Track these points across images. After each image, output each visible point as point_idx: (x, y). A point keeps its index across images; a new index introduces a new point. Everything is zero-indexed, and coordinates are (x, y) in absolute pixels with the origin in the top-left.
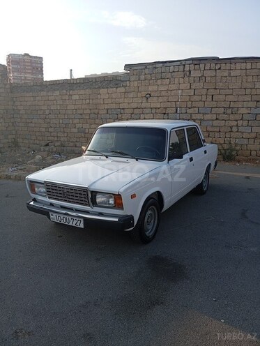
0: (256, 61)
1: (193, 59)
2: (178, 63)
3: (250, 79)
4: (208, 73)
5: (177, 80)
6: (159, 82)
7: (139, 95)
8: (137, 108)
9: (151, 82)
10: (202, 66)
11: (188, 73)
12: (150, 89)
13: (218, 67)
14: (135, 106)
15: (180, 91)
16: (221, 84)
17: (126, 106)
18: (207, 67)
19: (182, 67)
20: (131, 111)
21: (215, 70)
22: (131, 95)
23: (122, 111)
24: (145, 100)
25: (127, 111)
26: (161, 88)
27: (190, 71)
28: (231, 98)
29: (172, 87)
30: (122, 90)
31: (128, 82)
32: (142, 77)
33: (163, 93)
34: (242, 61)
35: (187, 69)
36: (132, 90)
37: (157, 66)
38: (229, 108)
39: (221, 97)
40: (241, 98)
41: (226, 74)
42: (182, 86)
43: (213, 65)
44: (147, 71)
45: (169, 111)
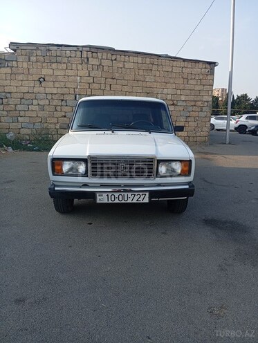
0: (146, 56)
1: (90, 47)
2: (75, 49)
3: (141, 73)
4: (105, 63)
5: (74, 66)
6: (54, 66)
7: (30, 78)
8: (28, 92)
9: (45, 65)
10: (99, 55)
11: (86, 60)
12: (44, 72)
13: (114, 57)
14: (25, 90)
15: (79, 78)
16: (117, 75)
17: (13, 89)
18: (104, 57)
19: (79, 53)
20: (20, 96)
21: (112, 60)
22: (20, 77)
23: (8, 95)
24: (37, 84)
25: (14, 95)
26: (57, 73)
27: (88, 59)
28: (126, 89)
29: (70, 73)
30: (8, 70)
31: (14, 63)
32: (33, 59)
33: (60, 78)
34: (134, 54)
35: (85, 55)
36: (21, 71)
37: (51, 48)
39: (118, 87)
40: (135, 90)
41: (121, 66)
42: (81, 73)
43: (109, 55)
44: (39, 53)
45: (66, 97)
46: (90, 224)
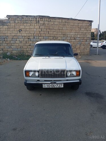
0: (63, 19)
1: (40, 16)
2: (33, 17)
3: (61, 26)
4: (46, 22)
5: (33, 24)
6: (25, 24)
7: (16, 30)
8: (15, 36)
9: (21, 24)
10: (44, 19)
11: (38, 22)
12: (21, 27)
13: (50, 20)
14: (14, 35)
15: (35, 29)
16: (51, 27)
17: (9, 35)
18: (46, 20)
19: (35, 19)
20: (12, 37)
21: (49, 21)
22: (11, 30)
23: (7, 37)
24: (19, 32)
25: (9, 37)
26: (27, 27)
27: (39, 21)
28: (55, 33)
29: (32, 27)
30: (6, 27)
31: (9, 24)
32: (17, 22)
33: (28, 30)
34: (58, 19)
35: (37, 20)
36: (11, 27)
37: (24, 17)
38: (55, 37)
39: (51, 32)
40: (58, 33)
41: (53, 23)
42: (36, 27)
43: (48, 19)
44: (19, 19)
45: (30, 37)
46: (41, 95)
